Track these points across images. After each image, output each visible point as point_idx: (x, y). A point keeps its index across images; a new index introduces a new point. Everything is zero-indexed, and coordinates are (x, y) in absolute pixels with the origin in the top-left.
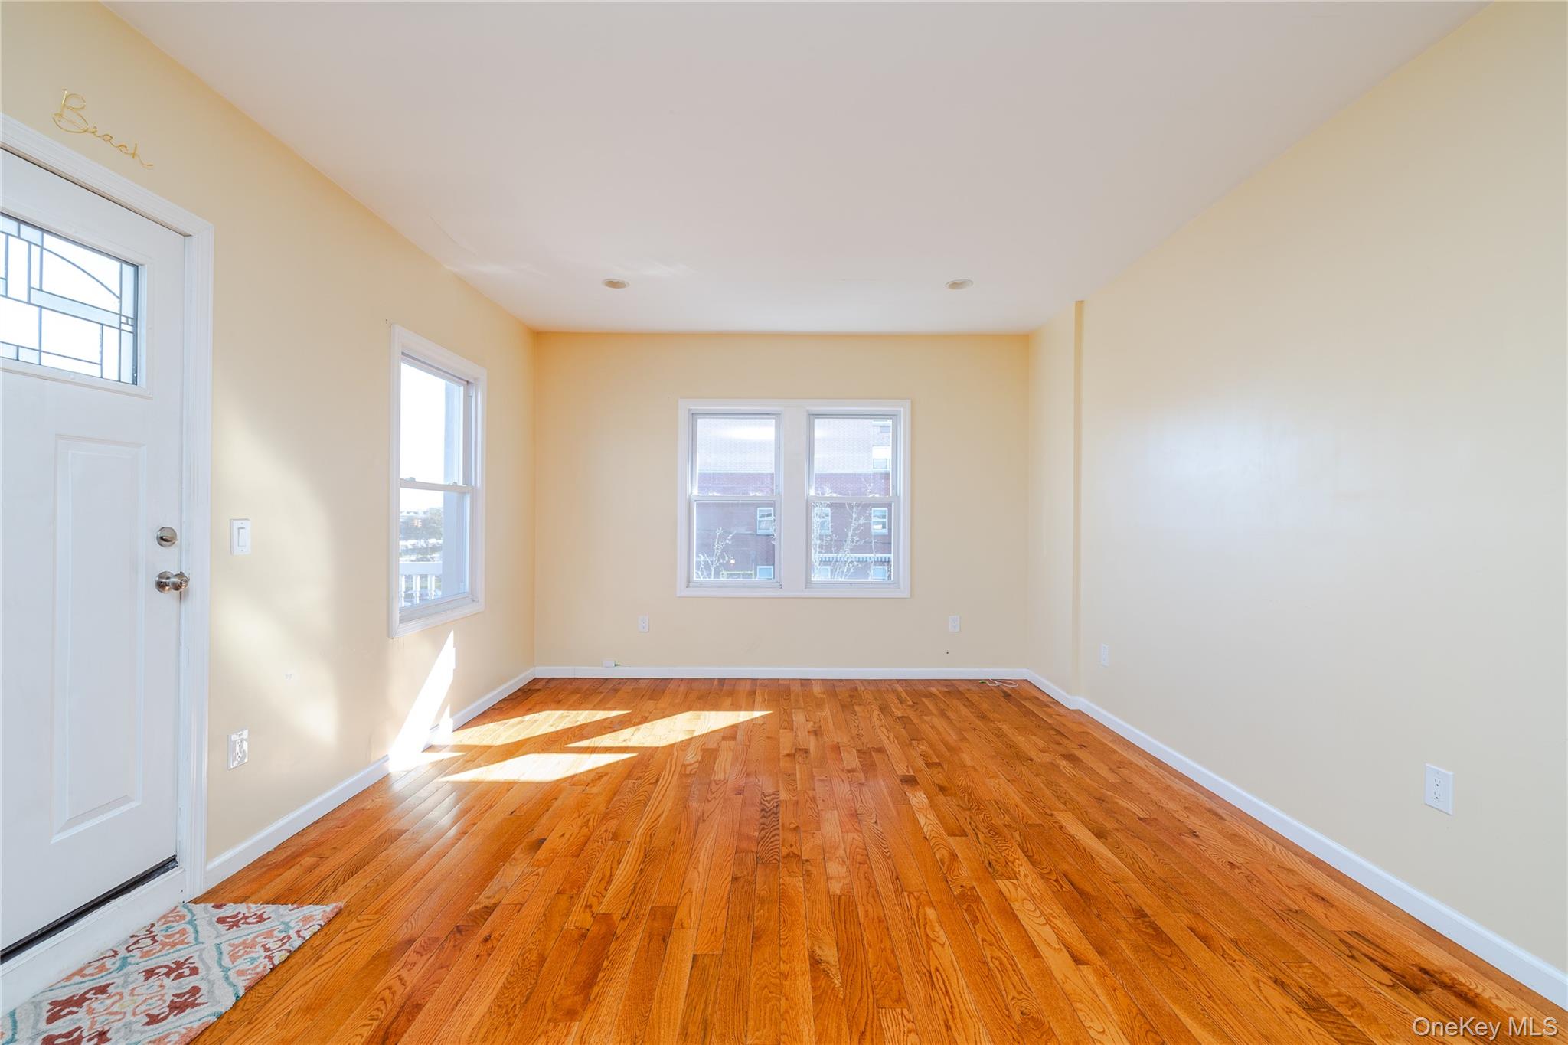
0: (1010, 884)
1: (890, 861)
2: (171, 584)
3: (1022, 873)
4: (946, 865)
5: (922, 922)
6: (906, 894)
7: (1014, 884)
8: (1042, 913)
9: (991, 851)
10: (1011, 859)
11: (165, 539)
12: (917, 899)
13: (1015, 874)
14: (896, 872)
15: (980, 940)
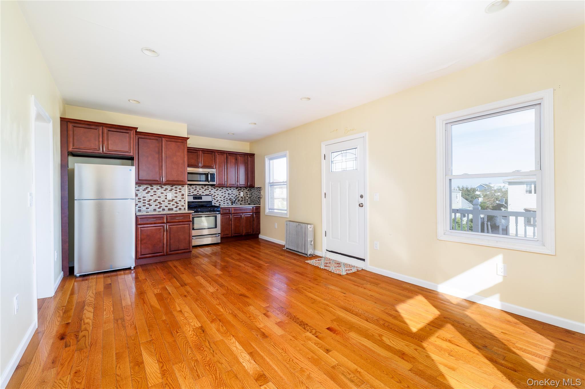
0: (196, 326)
1: (241, 320)
2: (361, 205)
3: (191, 331)
4: (221, 326)
5: (223, 307)
6: (231, 312)
7: (195, 326)
8: (187, 320)
9: (203, 338)
10: (194, 337)
11: (362, 197)
12: (227, 312)
13: (194, 330)
14: (237, 318)
15: (207, 308)
